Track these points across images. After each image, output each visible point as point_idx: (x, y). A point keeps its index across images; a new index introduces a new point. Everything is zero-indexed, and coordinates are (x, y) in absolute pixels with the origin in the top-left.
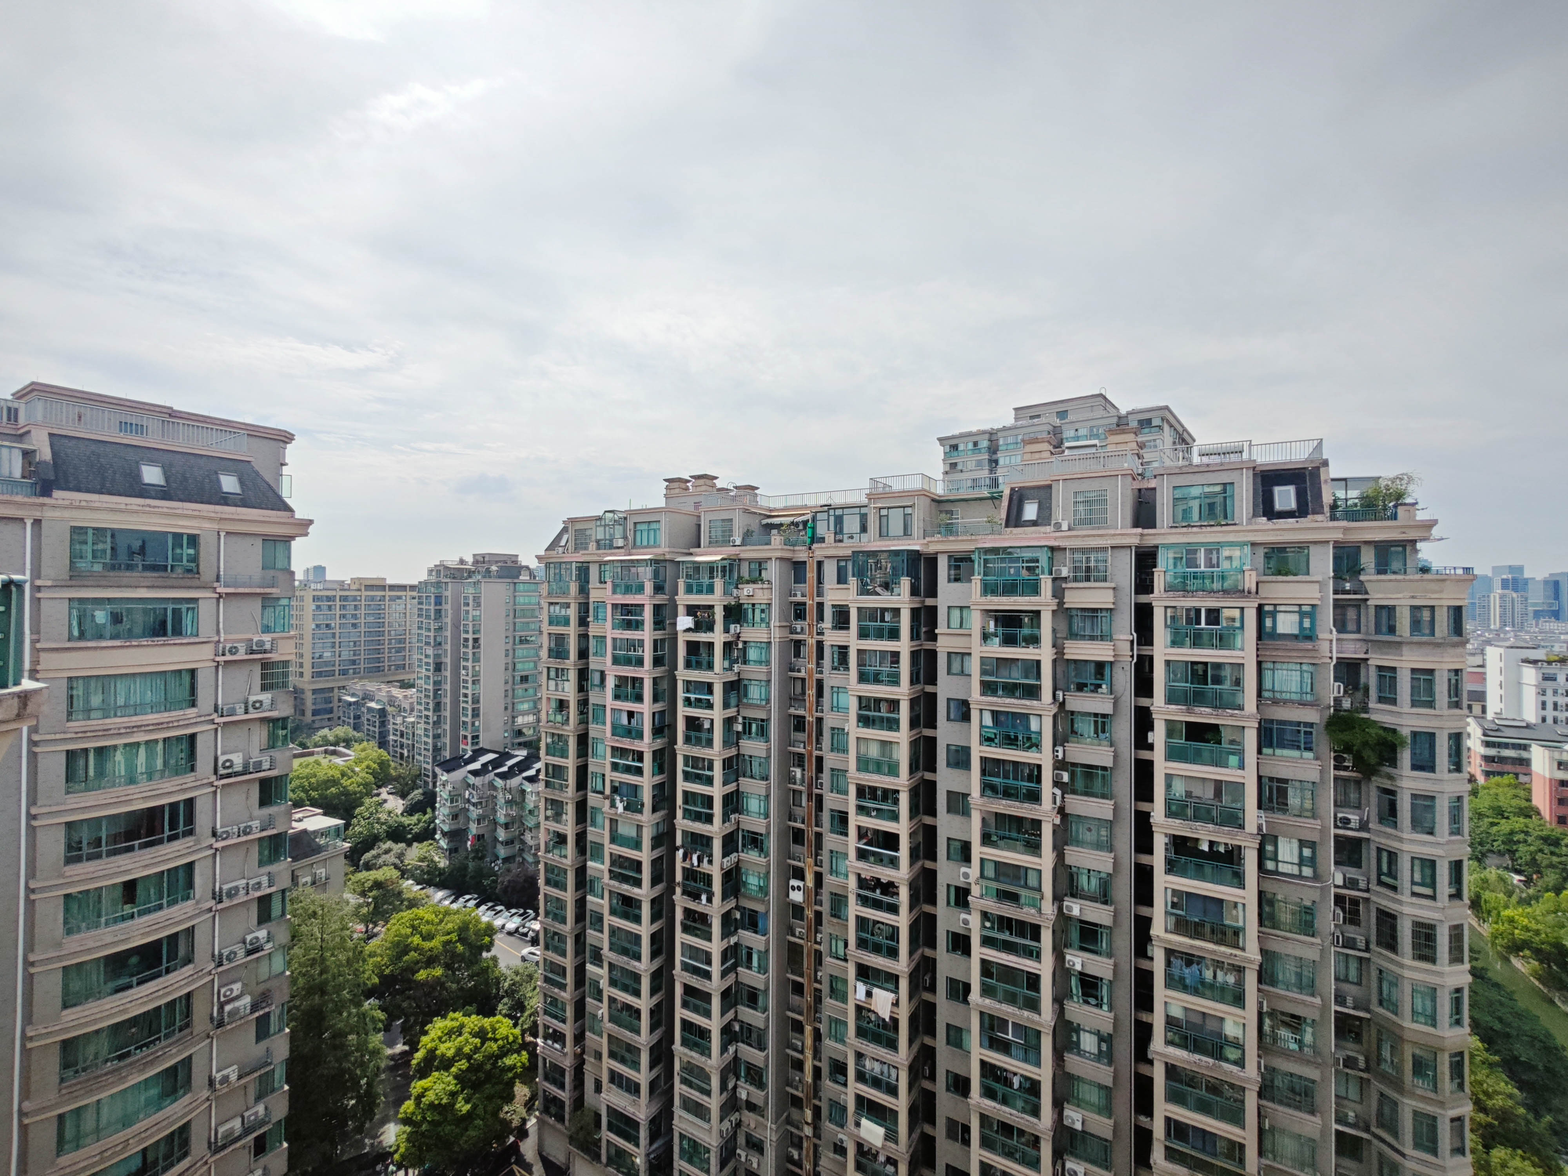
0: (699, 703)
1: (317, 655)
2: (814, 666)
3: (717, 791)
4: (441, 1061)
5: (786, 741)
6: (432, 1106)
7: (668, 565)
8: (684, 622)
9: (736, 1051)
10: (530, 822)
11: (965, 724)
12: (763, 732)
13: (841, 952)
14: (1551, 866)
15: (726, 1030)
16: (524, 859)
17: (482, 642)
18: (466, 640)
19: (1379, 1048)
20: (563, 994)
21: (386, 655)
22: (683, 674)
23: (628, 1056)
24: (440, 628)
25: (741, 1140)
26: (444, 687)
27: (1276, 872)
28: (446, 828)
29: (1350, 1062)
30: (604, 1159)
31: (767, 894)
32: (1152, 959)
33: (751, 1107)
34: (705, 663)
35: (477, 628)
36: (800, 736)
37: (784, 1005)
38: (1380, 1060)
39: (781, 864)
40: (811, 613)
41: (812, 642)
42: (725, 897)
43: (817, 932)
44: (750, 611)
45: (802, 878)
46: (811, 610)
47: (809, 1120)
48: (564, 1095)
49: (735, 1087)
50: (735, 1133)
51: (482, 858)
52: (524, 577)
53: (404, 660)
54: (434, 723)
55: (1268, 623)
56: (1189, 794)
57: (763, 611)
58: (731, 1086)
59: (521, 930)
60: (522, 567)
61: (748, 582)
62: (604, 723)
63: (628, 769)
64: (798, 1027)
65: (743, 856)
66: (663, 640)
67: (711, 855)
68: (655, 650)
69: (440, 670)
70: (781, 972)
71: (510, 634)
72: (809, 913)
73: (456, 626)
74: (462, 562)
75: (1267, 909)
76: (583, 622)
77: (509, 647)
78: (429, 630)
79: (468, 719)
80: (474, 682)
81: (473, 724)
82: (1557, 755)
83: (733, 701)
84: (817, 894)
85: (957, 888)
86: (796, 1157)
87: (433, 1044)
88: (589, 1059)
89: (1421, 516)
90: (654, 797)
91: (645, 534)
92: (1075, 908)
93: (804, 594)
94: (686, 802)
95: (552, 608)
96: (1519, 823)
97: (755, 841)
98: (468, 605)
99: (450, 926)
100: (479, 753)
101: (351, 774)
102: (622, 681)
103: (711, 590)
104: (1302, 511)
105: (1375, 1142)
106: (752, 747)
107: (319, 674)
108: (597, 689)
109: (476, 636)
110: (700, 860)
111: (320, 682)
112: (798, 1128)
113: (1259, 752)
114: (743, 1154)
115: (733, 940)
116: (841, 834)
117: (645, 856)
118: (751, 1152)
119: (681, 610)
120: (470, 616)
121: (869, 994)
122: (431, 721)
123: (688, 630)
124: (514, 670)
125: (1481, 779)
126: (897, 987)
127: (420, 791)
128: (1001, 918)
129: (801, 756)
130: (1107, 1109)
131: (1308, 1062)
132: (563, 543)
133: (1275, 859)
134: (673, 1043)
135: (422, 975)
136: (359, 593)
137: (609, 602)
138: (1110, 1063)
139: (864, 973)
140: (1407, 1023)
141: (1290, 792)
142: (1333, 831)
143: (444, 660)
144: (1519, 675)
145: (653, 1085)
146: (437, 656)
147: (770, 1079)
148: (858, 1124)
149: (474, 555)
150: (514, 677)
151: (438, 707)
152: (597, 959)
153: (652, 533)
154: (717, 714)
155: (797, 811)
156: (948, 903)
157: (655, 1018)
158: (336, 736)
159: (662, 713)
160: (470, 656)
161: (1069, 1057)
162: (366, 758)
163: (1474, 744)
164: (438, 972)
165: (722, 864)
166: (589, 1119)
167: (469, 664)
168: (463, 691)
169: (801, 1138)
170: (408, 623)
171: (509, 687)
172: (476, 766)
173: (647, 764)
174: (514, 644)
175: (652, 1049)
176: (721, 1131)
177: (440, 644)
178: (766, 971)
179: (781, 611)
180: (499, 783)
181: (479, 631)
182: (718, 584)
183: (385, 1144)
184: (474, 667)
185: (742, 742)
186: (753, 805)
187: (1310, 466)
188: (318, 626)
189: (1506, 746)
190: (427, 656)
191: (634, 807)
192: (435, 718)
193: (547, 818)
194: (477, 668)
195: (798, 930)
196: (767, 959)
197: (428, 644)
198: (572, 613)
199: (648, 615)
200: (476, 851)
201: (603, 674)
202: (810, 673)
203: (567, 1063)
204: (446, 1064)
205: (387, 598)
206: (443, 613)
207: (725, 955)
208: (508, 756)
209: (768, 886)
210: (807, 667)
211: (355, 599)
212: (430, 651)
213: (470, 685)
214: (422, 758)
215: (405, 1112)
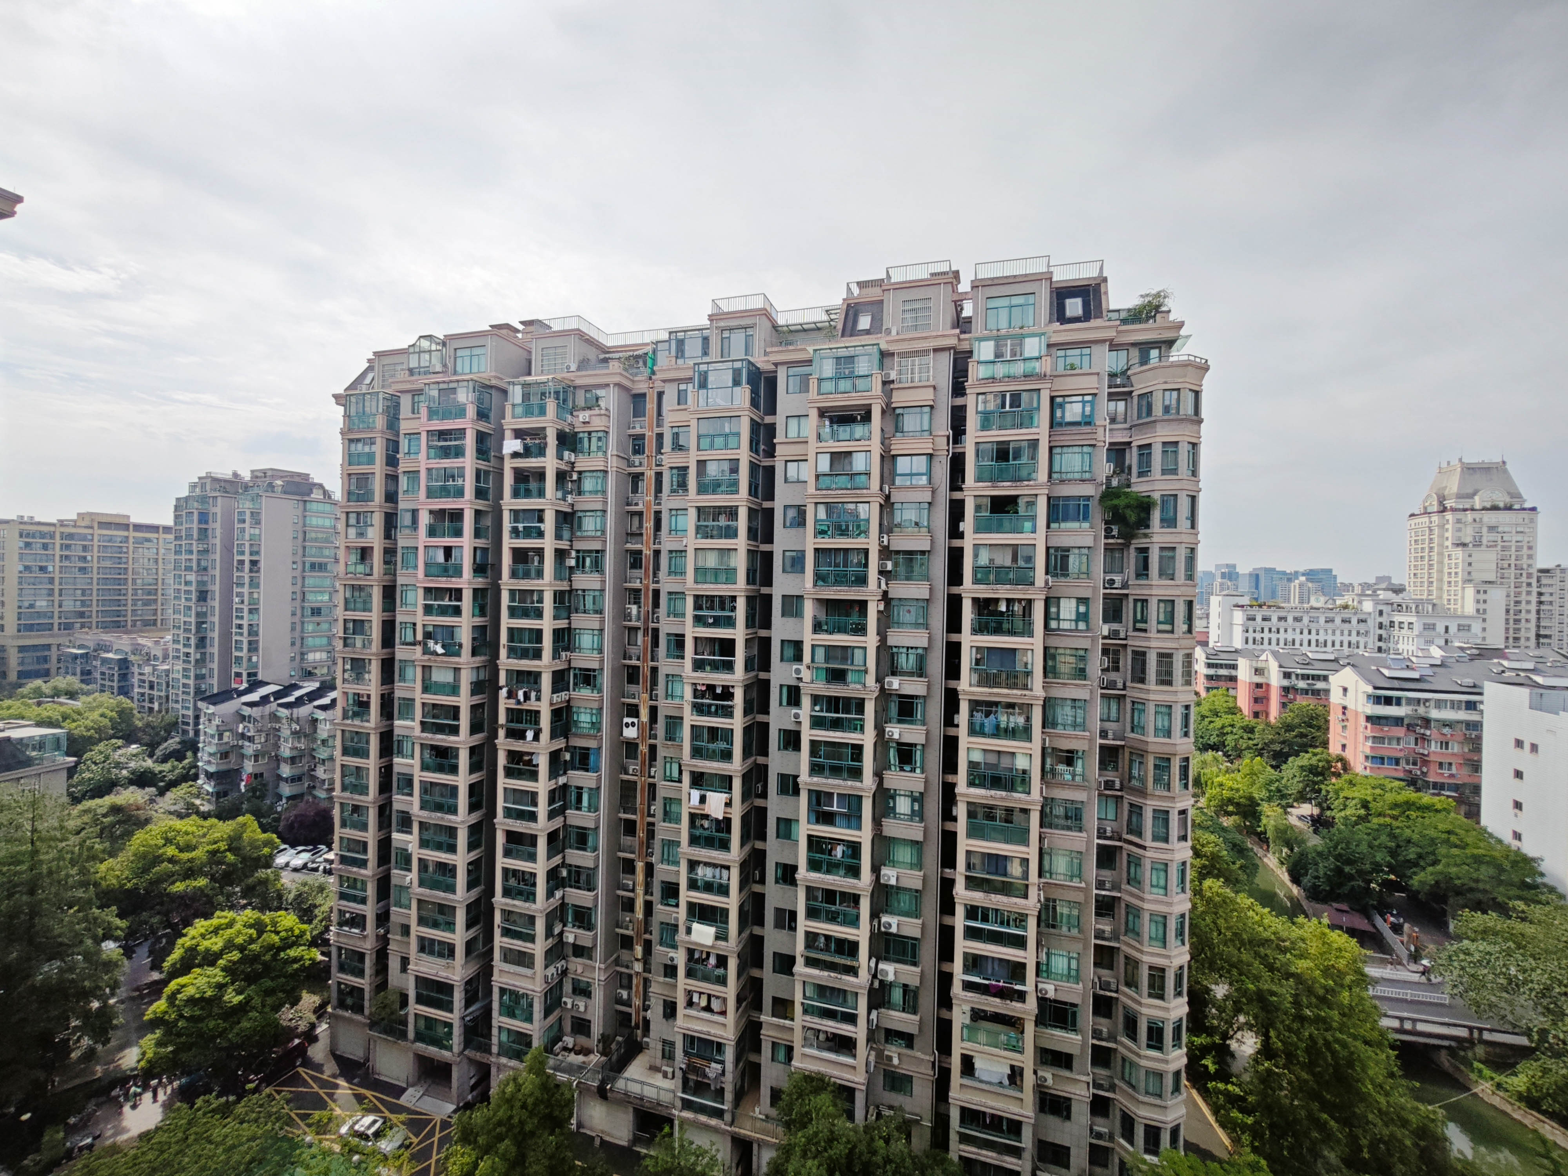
0: (528, 533)
1: (26, 604)
2: (652, 498)
3: (547, 624)
4: (203, 958)
5: (621, 578)
6: (191, 1001)
7: (493, 392)
8: (511, 445)
9: (563, 898)
10: (322, 753)
11: (801, 530)
12: (598, 566)
13: (675, 774)
14: (1248, 748)
15: (552, 875)
16: (315, 797)
17: (262, 565)
18: (241, 562)
19: (1130, 769)
20: (363, 871)
21: (130, 608)
22: (509, 502)
23: (440, 918)
24: (206, 551)
25: (568, 987)
26: (210, 619)
27: (1058, 629)
28: (212, 769)
29: (1109, 785)
30: (411, 1035)
31: (599, 730)
32: (957, 726)
33: (580, 951)
34: (535, 492)
35: (255, 549)
36: (637, 573)
37: (615, 846)
38: (1131, 777)
39: (613, 701)
40: (650, 445)
41: (650, 474)
42: (553, 736)
43: (650, 766)
44: (586, 440)
45: (637, 715)
46: (650, 442)
47: (639, 955)
48: (365, 983)
49: (561, 934)
50: (561, 981)
51: (262, 797)
52: (316, 495)
53: (155, 614)
54: (197, 661)
55: (1058, 413)
56: (991, 561)
57: (599, 439)
58: (557, 931)
59: (310, 865)
60: (315, 485)
61: (583, 409)
62: (416, 567)
63: (443, 611)
64: (629, 867)
65: (574, 694)
66: (487, 473)
67: (539, 691)
68: (478, 479)
69: (205, 600)
70: (613, 810)
71: (298, 559)
72: (643, 748)
73: (228, 549)
74: (235, 475)
75: (1050, 663)
76: (392, 461)
77: (298, 573)
78: (191, 552)
79: (244, 653)
80: (251, 611)
81: (250, 659)
82: (1254, 664)
83: (566, 534)
84: (651, 729)
85: (789, 687)
86: (625, 996)
87: (194, 942)
88: (395, 937)
89: (1172, 317)
90: (474, 639)
91: (467, 360)
92: (895, 683)
93: (644, 427)
94: (511, 638)
95: (353, 446)
96: (1227, 719)
97: (588, 678)
98: (244, 521)
99: (217, 835)
100: (255, 685)
101: (76, 717)
102: (438, 514)
103: (542, 412)
104: (1087, 316)
105: (1126, 846)
106: (584, 581)
107: (30, 628)
108: (407, 531)
109: (254, 558)
110: (527, 697)
111: (30, 637)
112: (627, 967)
113: (1048, 527)
114: (569, 1002)
115: (562, 780)
116: (678, 657)
117: (464, 701)
118: (578, 998)
119: (508, 434)
120: (247, 537)
121: (703, 799)
122: (192, 659)
123: (515, 455)
124: (303, 600)
125: (1203, 694)
126: (730, 788)
127: (177, 739)
128: (829, 698)
129: (637, 591)
130: (919, 865)
131: (1078, 787)
132: (368, 380)
133: (1058, 619)
134: (493, 896)
135: (179, 887)
136: (90, 531)
137: (423, 430)
138: (922, 820)
139: (698, 780)
140: (1151, 739)
141: (1071, 559)
142: (1102, 591)
143: (210, 587)
144: (1232, 617)
145: (469, 946)
146: (201, 583)
147: (599, 919)
148: (689, 931)
149: (252, 472)
150: (303, 608)
151: (202, 642)
152: (406, 822)
153: (475, 359)
154: (549, 544)
155: (633, 650)
156: (781, 704)
157: (473, 877)
158: (55, 688)
159: (485, 550)
160: (247, 580)
161: (886, 822)
162: (100, 706)
163: (1200, 668)
164: (202, 882)
165: (551, 699)
166: (395, 998)
167: (246, 590)
168: (236, 622)
169: (630, 977)
170: (160, 571)
171: (297, 619)
172: (254, 697)
173: (467, 602)
174: (304, 571)
175: (469, 907)
176: (546, 977)
177: (205, 569)
178: (597, 810)
179: (620, 445)
180: (284, 712)
181: (257, 553)
182: (551, 406)
183: (124, 1067)
184: (251, 593)
185: (575, 577)
186: (586, 641)
187: (1093, 282)
188: (27, 568)
189: (1221, 666)
190: (187, 583)
191: (452, 649)
192: (198, 656)
193: (344, 680)
194: (255, 596)
195: (631, 768)
196: (599, 798)
197: (188, 569)
198: (379, 449)
199: (470, 442)
200: (252, 789)
201: (415, 513)
202: (648, 505)
203: (368, 946)
204: (211, 959)
205: (131, 540)
206: (210, 532)
207: (552, 796)
208: (295, 687)
209: (600, 723)
210: (644, 500)
211: (84, 537)
212: (192, 577)
213: (246, 614)
214: (179, 706)
215: (155, 1012)
